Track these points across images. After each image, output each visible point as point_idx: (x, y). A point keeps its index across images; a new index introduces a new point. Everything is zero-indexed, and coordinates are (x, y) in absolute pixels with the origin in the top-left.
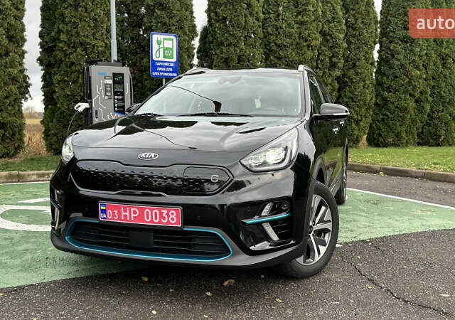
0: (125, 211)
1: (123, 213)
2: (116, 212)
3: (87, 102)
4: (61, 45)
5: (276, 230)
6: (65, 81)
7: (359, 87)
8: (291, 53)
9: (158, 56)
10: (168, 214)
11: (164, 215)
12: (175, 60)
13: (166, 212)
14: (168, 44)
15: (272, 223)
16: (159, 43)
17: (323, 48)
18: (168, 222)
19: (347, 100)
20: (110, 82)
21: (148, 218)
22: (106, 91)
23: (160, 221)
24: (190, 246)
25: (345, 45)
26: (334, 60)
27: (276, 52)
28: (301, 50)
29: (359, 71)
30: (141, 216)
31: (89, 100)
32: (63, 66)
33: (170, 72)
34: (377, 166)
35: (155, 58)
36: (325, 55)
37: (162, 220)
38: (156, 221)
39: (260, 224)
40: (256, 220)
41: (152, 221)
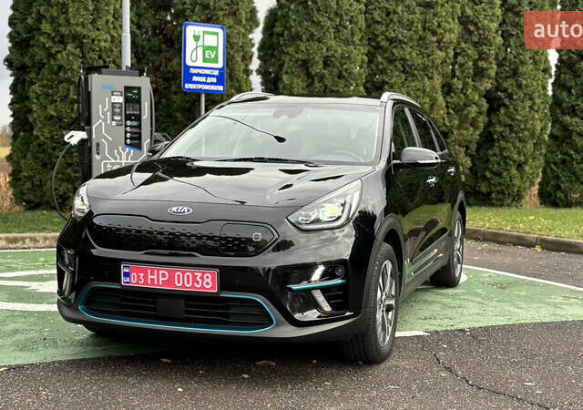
0: (152, 274)
1: (150, 277)
2: (142, 275)
3: (83, 130)
4: (42, 39)
5: (328, 299)
6: (48, 95)
7: (524, 108)
8: (410, 53)
9: (194, 59)
10: (202, 278)
11: (198, 279)
12: (220, 64)
13: (200, 275)
14: (211, 40)
15: (324, 290)
16: (196, 38)
17: (463, 45)
18: (203, 287)
19: (501, 130)
20: (120, 99)
21: (179, 282)
22: (114, 114)
23: (193, 285)
24: (227, 316)
25: (499, 40)
26: (482, 64)
27: (386, 51)
28: (427, 48)
29: (524, 82)
30: (171, 281)
31: (86, 128)
32: (45, 71)
33: (212, 84)
34: (532, 236)
35: (189, 63)
36: (468, 55)
37: (196, 285)
38: (188, 286)
39: (309, 290)
40: (304, 285)
41: (184, 285)
